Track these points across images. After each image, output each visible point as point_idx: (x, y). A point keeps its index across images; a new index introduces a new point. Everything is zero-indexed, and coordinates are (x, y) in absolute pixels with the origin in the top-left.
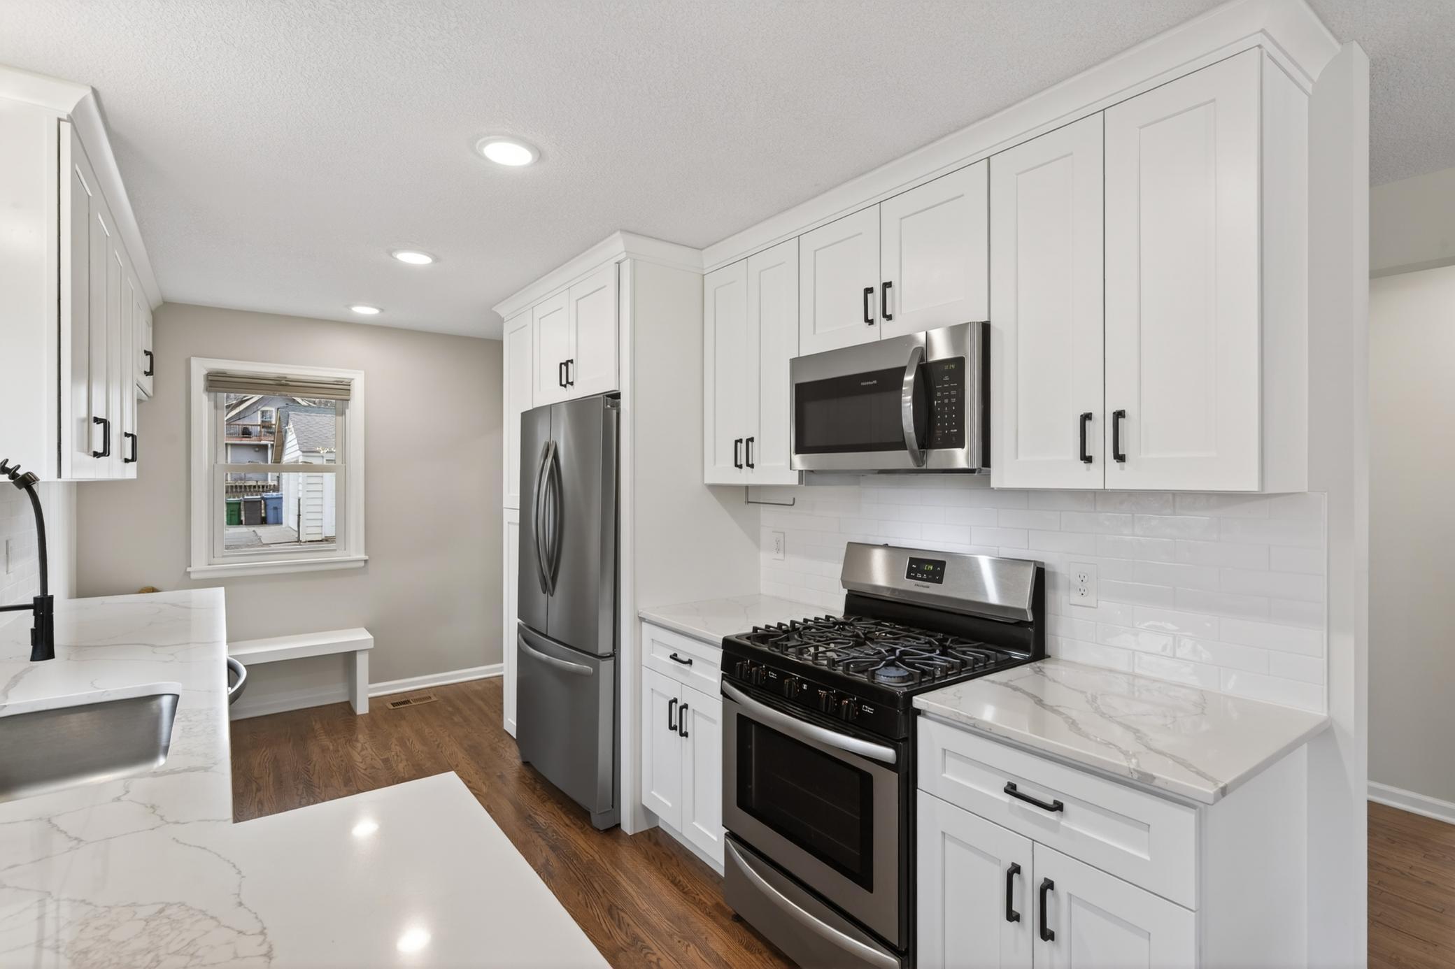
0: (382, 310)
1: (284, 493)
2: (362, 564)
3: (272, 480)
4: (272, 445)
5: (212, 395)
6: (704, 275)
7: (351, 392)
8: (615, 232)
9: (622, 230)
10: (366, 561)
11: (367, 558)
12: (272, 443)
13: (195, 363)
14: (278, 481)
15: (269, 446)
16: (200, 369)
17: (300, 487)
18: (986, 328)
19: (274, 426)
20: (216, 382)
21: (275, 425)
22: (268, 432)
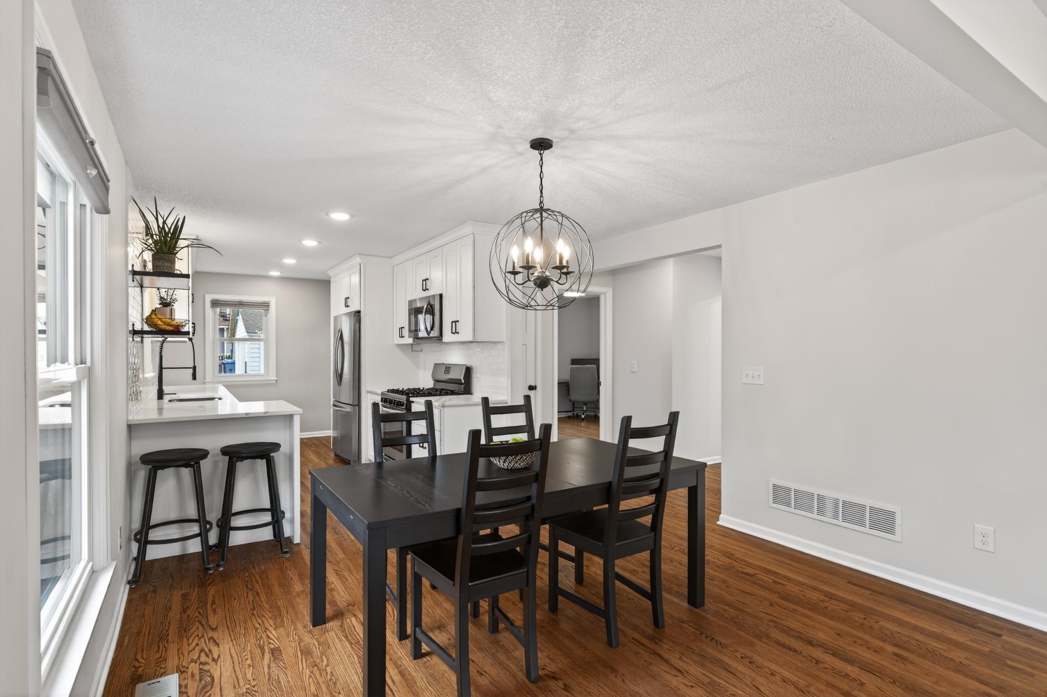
0: (281, 273)
1: (236, 359)
2: (275, 382)
3: (227, 353)
4: (228, 329)
5: (213, 309)
6: (394, 266)
7: (270, 306)
8: (356, 255)
9: (358, 254)
10: (276, 380)
11: (277, 379)
12: (228, 327)
13: (207, 296)
14: (232, 354)
15: (225, 329)
16: (209, 298)
17: (246, 355)
18: (441, 296)
19: (228, 316)
20: (215, 303)
21: (229, 314)
22: (224, 320)
